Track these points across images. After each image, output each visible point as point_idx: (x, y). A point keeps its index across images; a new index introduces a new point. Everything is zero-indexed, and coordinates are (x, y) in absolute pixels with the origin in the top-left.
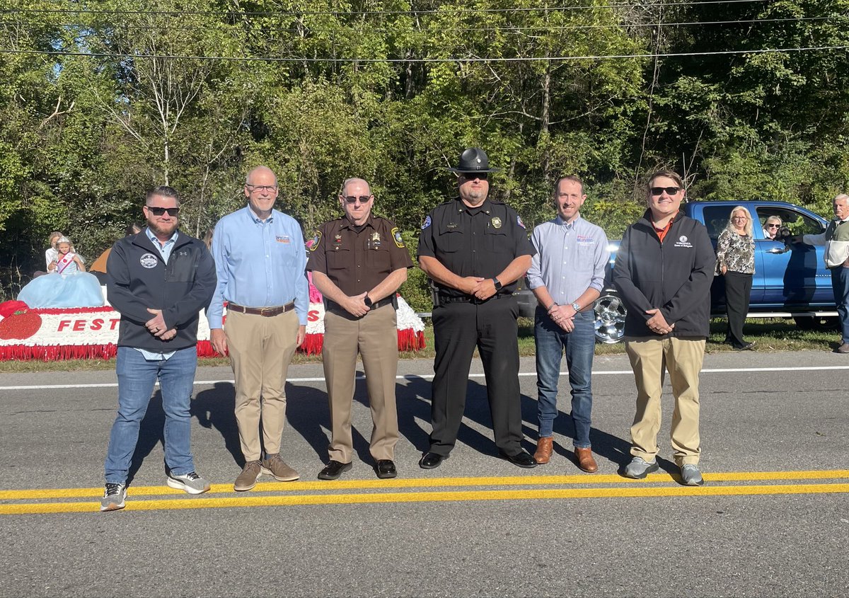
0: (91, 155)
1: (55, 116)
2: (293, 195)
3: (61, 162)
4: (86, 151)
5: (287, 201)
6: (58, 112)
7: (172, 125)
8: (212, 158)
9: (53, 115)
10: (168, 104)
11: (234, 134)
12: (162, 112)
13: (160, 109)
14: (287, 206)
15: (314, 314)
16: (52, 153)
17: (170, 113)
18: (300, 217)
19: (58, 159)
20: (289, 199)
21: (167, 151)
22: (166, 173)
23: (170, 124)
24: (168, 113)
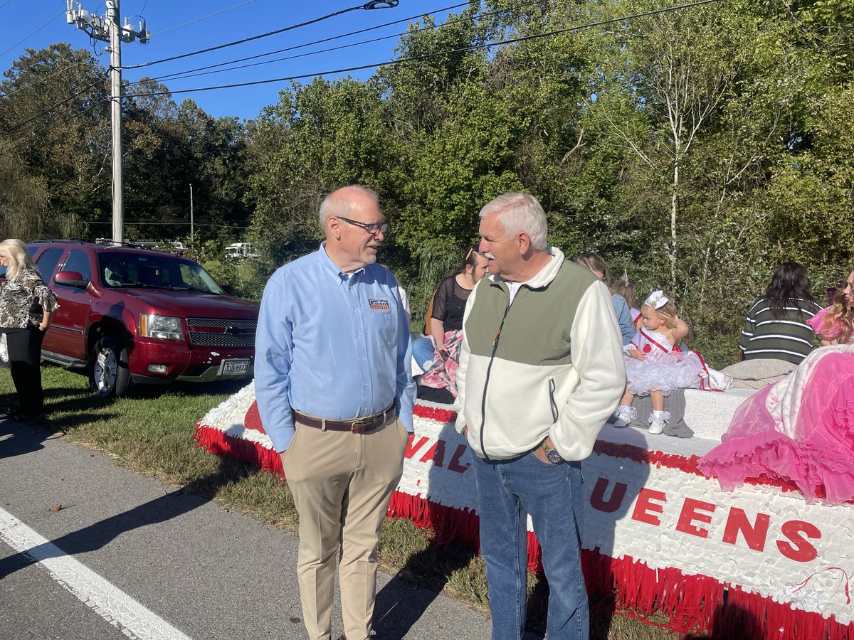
0: (609, 185)
1: (577, 149)
2: (836, 218)
3: (578, 194)
4: (605, 182)
5: (827, 227)
6: (580, 144)
7: (685, 143)
8: (731, 177)
9: (575, 148)
10: (681, 118)
11: (761, 146)
12: (674, 130)
13: (673, 126)
14: (826, 233)
15: (804, 535)
16: (572, 185)
17: (684, 129)
18: (845, 248)
19: (576, 190)
20: (831, 225)
21: (676, 173)
22: (674, 198)
23: (683, 142)
24: (682, 128)
